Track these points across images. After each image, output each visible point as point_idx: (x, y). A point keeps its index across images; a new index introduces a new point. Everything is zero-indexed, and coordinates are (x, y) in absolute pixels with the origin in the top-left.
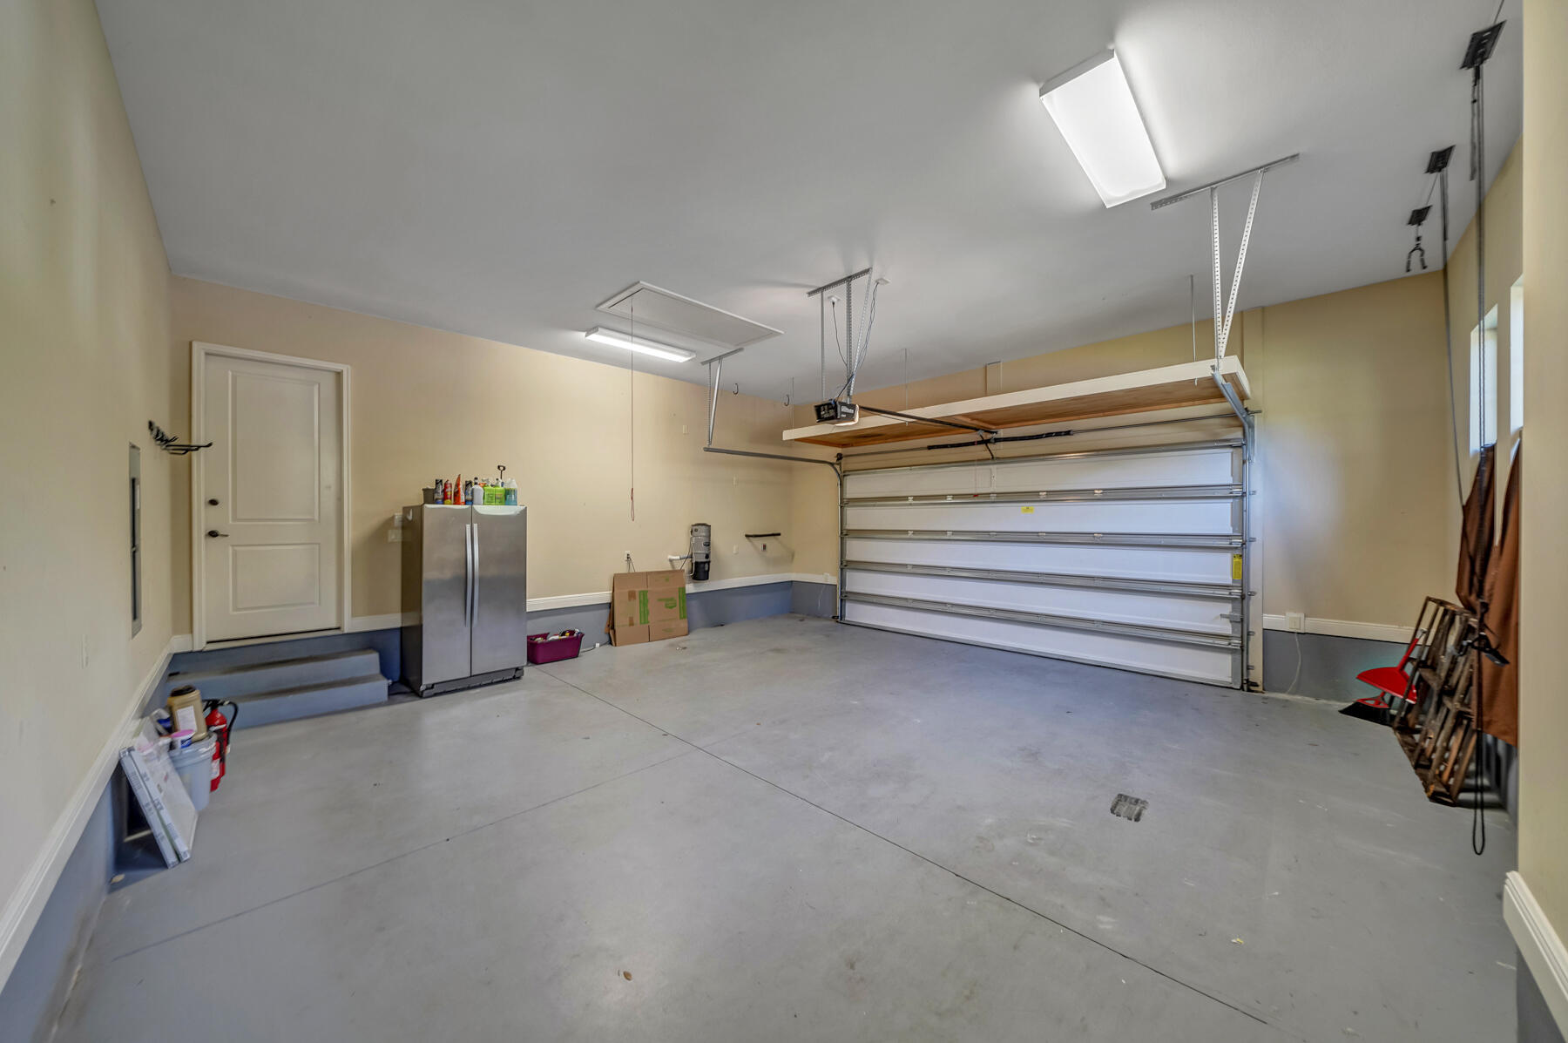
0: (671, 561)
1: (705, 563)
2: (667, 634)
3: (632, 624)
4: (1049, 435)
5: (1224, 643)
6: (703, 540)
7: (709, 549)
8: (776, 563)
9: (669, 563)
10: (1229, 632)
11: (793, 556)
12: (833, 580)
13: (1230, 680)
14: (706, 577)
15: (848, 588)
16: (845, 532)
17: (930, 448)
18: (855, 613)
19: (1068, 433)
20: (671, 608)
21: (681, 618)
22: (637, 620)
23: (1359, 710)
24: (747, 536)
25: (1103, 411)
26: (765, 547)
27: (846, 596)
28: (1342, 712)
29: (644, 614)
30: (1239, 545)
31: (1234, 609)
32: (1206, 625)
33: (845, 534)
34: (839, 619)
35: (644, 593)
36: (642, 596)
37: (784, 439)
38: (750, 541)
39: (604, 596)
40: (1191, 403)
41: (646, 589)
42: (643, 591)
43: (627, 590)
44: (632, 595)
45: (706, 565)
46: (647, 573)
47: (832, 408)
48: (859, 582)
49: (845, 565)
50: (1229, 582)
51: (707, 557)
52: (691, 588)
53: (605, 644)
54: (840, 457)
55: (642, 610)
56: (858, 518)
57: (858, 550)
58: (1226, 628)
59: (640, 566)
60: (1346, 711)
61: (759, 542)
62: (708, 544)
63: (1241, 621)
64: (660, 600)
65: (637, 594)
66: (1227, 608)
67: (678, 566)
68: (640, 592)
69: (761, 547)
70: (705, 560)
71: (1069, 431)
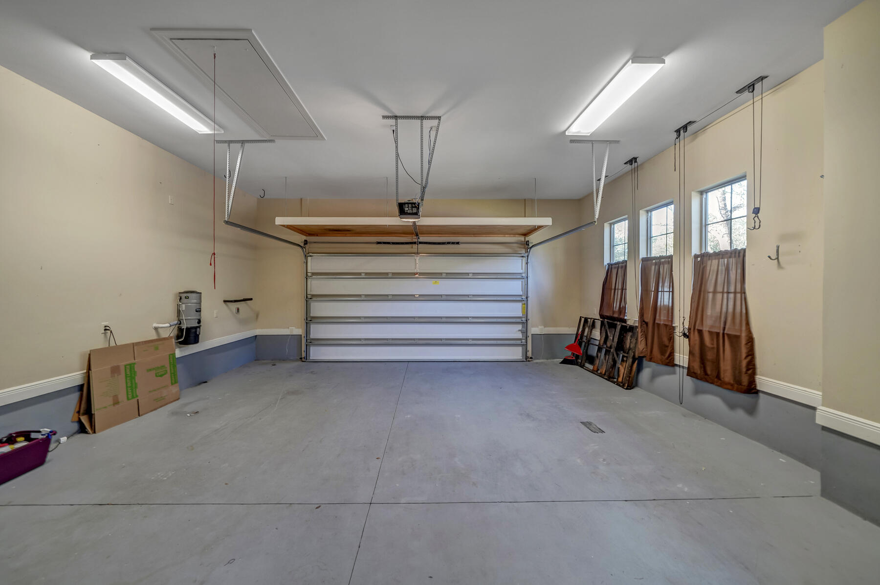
0: (156, 329)
1: (196, 328)
2: (159, 403)
3: (116, 402)
4: (449, 243)
5: (519, 342)
6: (195, 307)
7: (200, 315)
8: (244, 322)
9: (154, 332)
10: (521, 337)
11: (257, 316)
12: (298, 331)
13: (521, 358)
14: (196, 340)
15: (312, 336)
16: (309, 296)
17: (379, 243)
18: (317, 354)
19: (458, 243)
20: (161, 376)
21: (172, 384)
22: (122, 397)
23: (566, 361)
24: (225, 301)
25: (474, 234)
26: (238, 309)
27: (310, 342)
28: (560, 363)
29: (132, 387)
30: (524, 300)
31: (523, 327)
32: (513, 335)
33: (309, 299)
34: (304, 359)
35: (131, 367)
36: (128, 371)
37: (276, 224)
38: (227, 306)
39: (75, 377)
40: (509, 236)
41: (133, 361)
42: (130, 365)
43: (110, 367)
44: (115, 370)
45: (198, 329)
46: (134, 345)
47: (415, 207)
48: (319, 331)
49: (309, 320)
50: (521, 315)
51: (199, 322)
52: (178, 353)
53: (75, 433)
54: (306, 242)
55: (129, 385)
56: (317, 286)
57: (319, 309)
58: (520, 336)
59: (123, 338)
60: (562, 363)
61: (234, 306)
62: (199, 311)
63: (525, 332)
64: (150, 370)
65: (122, 369)
66: (520, 327)
67: (165, 334)
68: (125, 366)
69: (235, 310)
70: (198, 325)
71: (459, 242)
